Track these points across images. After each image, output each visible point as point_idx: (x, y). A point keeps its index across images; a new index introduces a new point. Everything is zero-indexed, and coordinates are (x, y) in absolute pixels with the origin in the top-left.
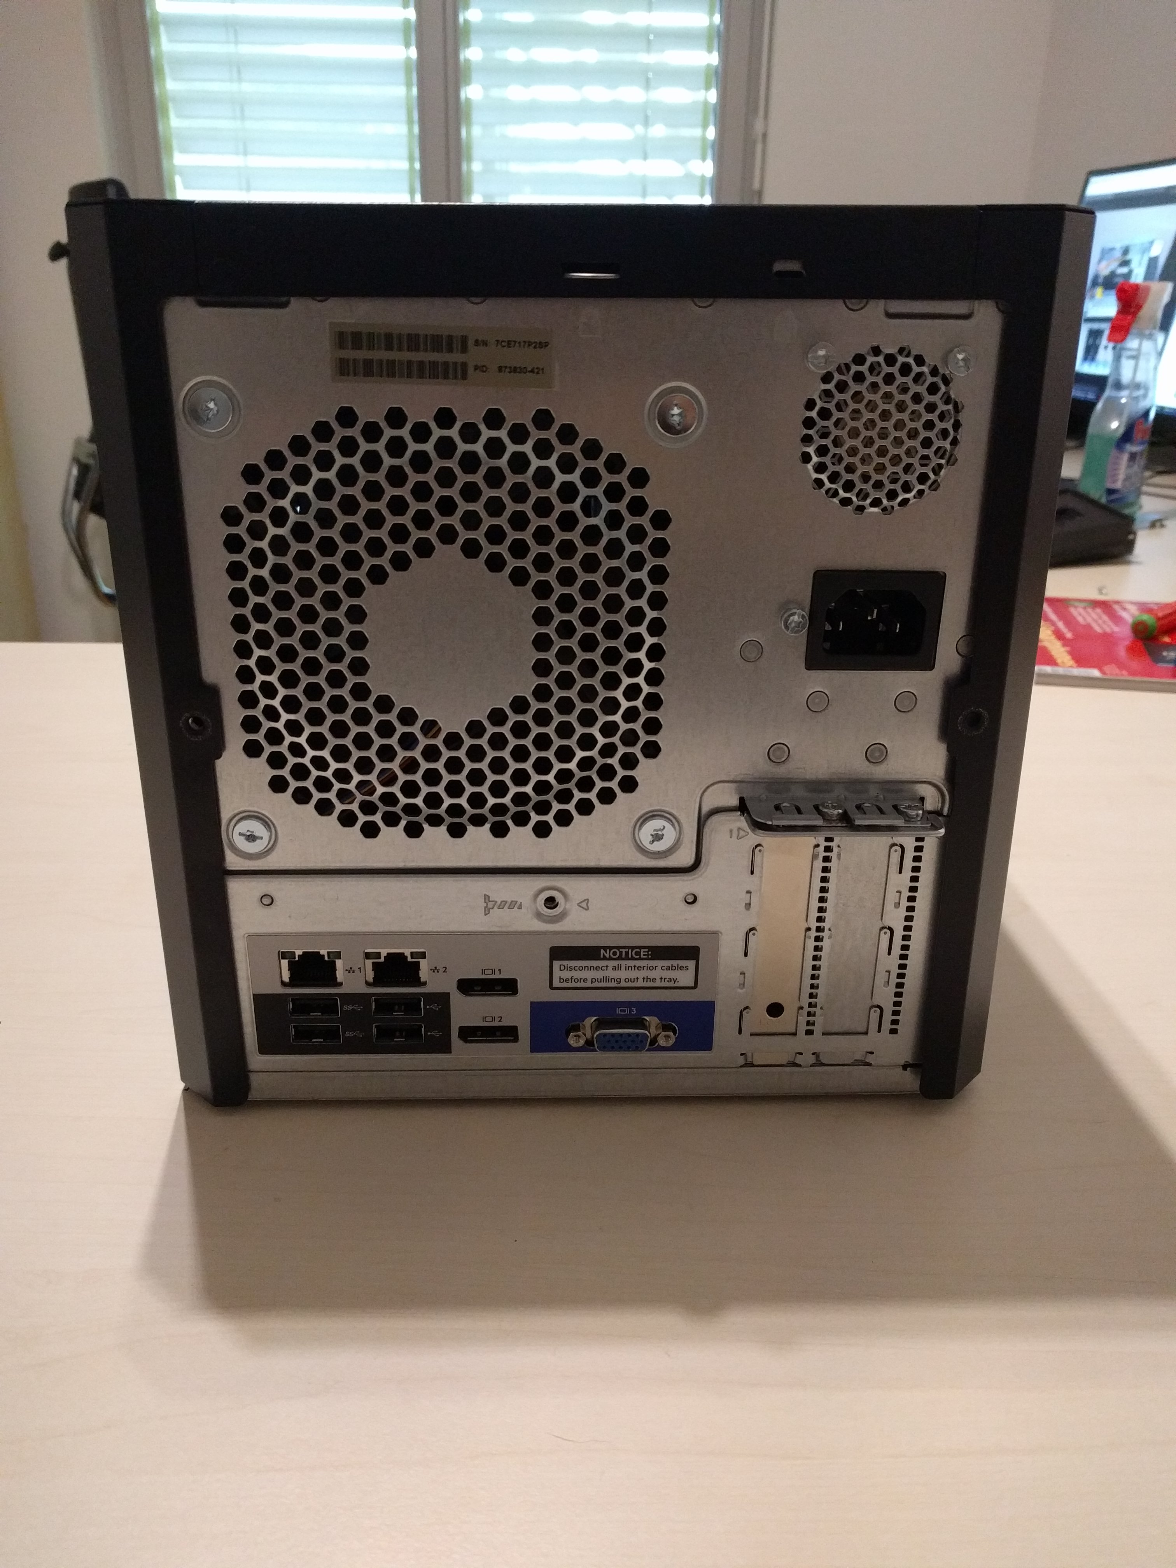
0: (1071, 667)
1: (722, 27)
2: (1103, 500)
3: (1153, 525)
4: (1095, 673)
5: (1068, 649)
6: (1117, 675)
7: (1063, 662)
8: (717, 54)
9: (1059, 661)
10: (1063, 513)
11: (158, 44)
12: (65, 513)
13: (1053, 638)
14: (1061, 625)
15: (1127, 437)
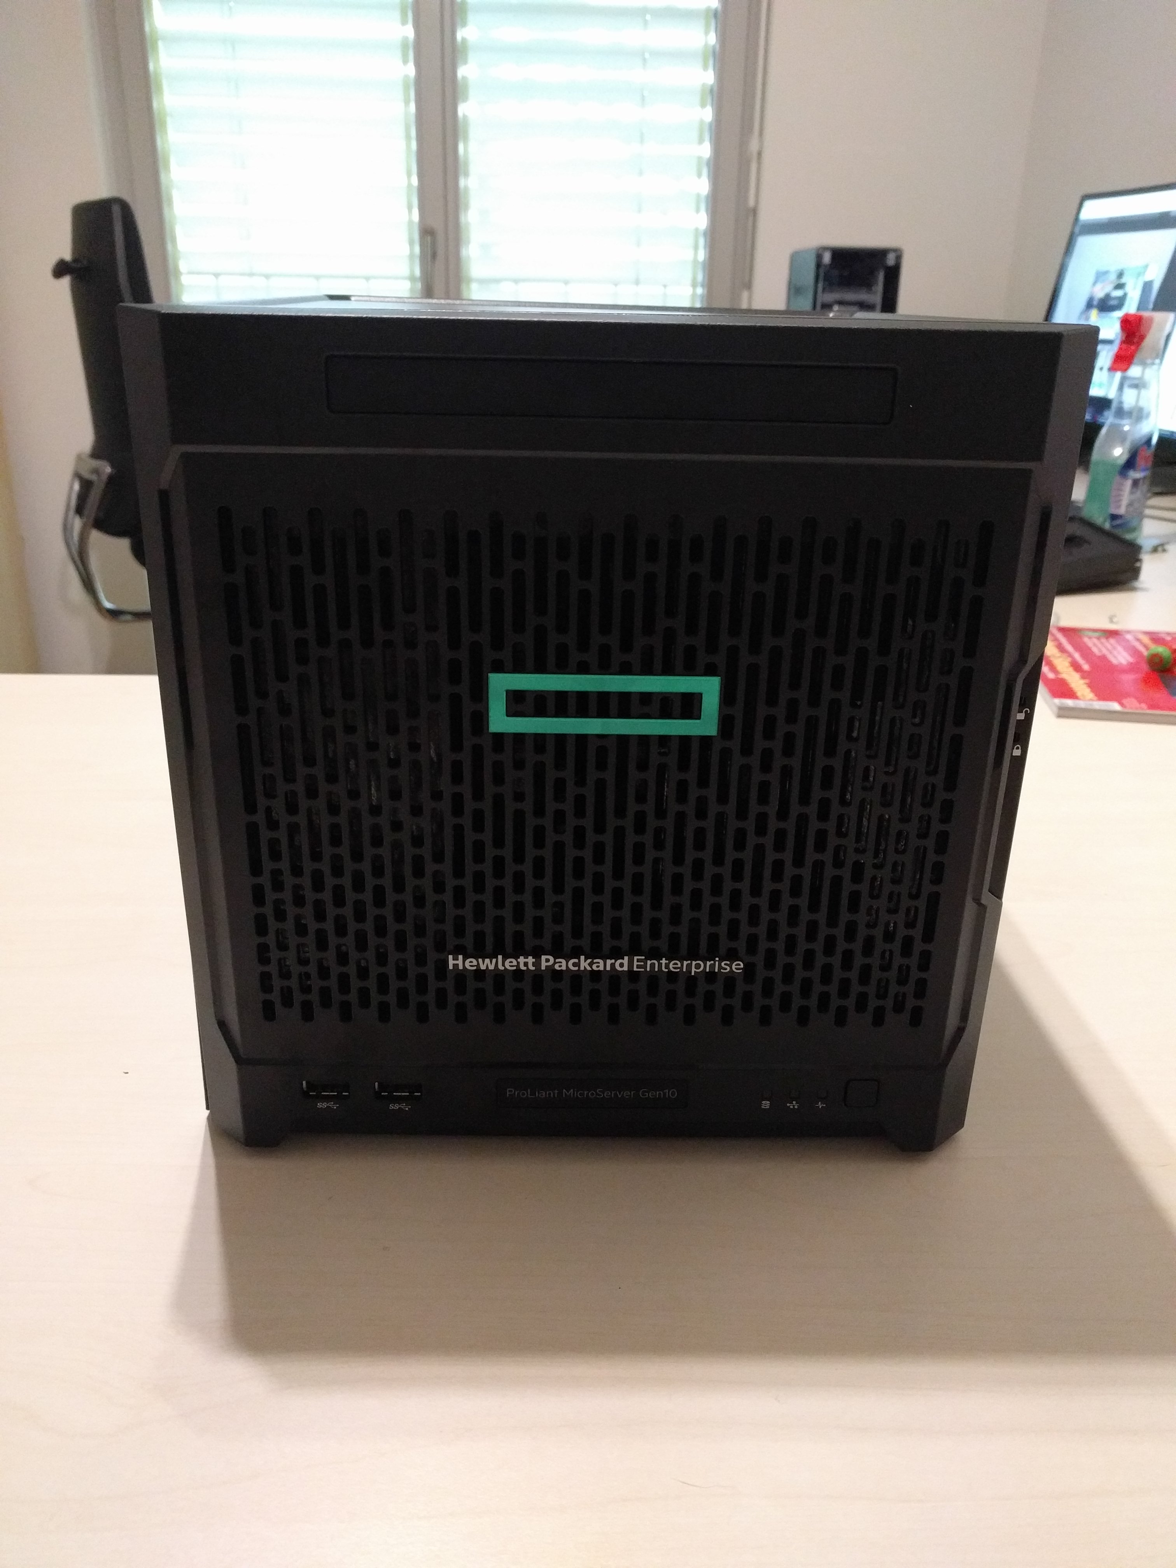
0: (1091, 700)
1: (718, 47)
2: (1107, 526)
3: (1155, 550)
4: (1115, 706)
5: (1087, 681)
6: (1137, 709)
7: (1083, 695)
8: (713, 72)
9: (1079, 694)
10: (1071, 541)
11: (157, 61)
12: (66, 528)
13: (1071, 669)
14: (1077, 656)
15: (1130, 464)
